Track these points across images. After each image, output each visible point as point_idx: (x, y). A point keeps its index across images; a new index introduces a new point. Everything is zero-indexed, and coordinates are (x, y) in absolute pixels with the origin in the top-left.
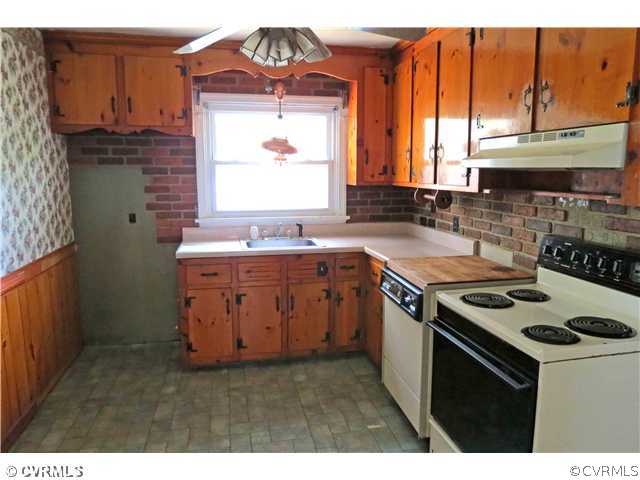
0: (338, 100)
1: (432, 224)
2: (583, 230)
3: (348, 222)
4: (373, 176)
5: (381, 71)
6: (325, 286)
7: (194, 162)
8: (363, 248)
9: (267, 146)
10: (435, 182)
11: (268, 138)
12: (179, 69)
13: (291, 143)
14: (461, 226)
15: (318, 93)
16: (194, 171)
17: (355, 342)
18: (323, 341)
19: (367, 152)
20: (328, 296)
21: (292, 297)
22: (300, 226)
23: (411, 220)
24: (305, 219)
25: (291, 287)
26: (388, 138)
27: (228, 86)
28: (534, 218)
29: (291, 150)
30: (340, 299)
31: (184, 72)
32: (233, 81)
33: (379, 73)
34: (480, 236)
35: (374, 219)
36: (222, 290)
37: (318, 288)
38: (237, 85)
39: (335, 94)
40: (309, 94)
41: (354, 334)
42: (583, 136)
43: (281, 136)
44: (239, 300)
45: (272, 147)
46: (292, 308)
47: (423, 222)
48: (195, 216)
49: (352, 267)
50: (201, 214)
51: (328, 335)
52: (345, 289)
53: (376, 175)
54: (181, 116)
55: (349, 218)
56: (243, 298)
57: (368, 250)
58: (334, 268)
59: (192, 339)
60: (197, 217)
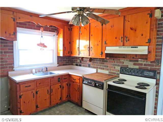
0: (55, 33)
1: (80, 66)
2: (128, 66)
3: (58, 66)
4: (66, 54)
5: (68, 27)
6: (60, 84)
7: (13, 49)
8: (68, 73)
9: (38, 45)
10: (89, 56)
11: (39, 43)
12: (13, 19)
13: (45, 45)
14: (91, 66)
15: (50, 31)
16: (13, 52)
17: (67, 98)
18: (60, 100)
19: (65, 48)
20: (61, 87)
21: (52, 89)
22: (47, 68)
23: (72, 64)
24: (47, 66)
25: (51, 86)
26: (70, 44)
27: (24, 26)
28: (114, 63)
29: (45, 47)
30: (63, 88)
31: (14, 20)
32: (26, 24)
33: (67, 28)
34: (97, 68)
35: (64, 65)
36: (32, 91)
37: (58, 86)
38: (27, 26)
39: (54, 32)
40: (48, 31)
41: (66, 96)
42: (138, 48)
43: (42, 42)
44: (37, 93)
45: (40, 45)
46: (52, 92)
47: (77, 65)
48: (13, 67)
49: (66, 78)
50: (15, 66)
51: (61, 98)
52: (64, 84)
53: (67, 54)
54: (13, 34)
55: (58, 65)
56: (38, 92)
57: (70, 73)
58: (62, 79)
59: (22, 109)
60: (14, 68)
